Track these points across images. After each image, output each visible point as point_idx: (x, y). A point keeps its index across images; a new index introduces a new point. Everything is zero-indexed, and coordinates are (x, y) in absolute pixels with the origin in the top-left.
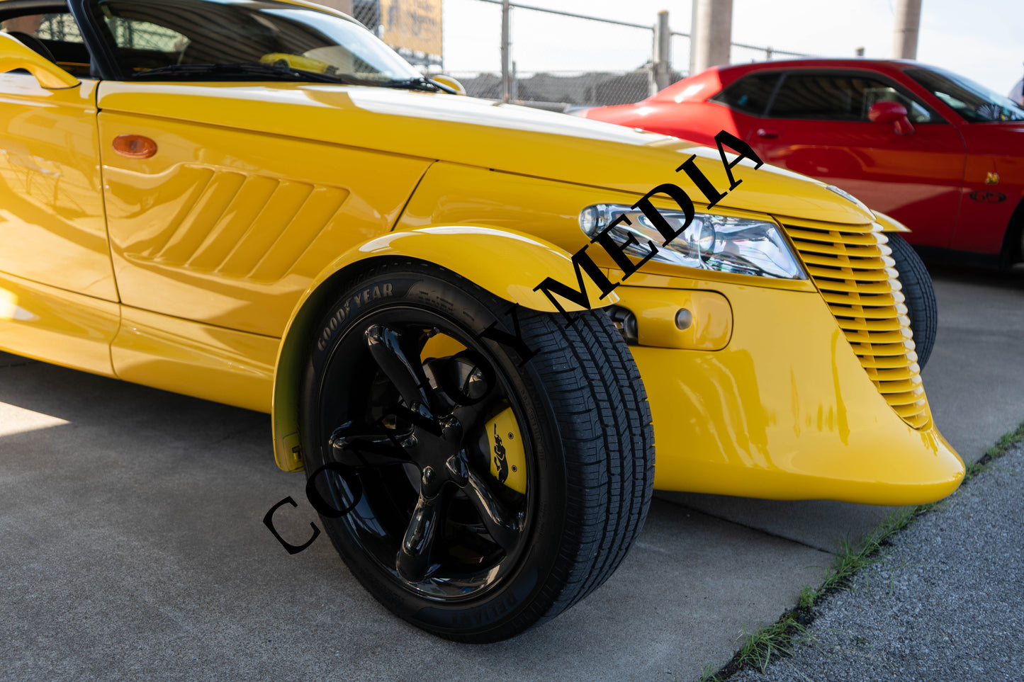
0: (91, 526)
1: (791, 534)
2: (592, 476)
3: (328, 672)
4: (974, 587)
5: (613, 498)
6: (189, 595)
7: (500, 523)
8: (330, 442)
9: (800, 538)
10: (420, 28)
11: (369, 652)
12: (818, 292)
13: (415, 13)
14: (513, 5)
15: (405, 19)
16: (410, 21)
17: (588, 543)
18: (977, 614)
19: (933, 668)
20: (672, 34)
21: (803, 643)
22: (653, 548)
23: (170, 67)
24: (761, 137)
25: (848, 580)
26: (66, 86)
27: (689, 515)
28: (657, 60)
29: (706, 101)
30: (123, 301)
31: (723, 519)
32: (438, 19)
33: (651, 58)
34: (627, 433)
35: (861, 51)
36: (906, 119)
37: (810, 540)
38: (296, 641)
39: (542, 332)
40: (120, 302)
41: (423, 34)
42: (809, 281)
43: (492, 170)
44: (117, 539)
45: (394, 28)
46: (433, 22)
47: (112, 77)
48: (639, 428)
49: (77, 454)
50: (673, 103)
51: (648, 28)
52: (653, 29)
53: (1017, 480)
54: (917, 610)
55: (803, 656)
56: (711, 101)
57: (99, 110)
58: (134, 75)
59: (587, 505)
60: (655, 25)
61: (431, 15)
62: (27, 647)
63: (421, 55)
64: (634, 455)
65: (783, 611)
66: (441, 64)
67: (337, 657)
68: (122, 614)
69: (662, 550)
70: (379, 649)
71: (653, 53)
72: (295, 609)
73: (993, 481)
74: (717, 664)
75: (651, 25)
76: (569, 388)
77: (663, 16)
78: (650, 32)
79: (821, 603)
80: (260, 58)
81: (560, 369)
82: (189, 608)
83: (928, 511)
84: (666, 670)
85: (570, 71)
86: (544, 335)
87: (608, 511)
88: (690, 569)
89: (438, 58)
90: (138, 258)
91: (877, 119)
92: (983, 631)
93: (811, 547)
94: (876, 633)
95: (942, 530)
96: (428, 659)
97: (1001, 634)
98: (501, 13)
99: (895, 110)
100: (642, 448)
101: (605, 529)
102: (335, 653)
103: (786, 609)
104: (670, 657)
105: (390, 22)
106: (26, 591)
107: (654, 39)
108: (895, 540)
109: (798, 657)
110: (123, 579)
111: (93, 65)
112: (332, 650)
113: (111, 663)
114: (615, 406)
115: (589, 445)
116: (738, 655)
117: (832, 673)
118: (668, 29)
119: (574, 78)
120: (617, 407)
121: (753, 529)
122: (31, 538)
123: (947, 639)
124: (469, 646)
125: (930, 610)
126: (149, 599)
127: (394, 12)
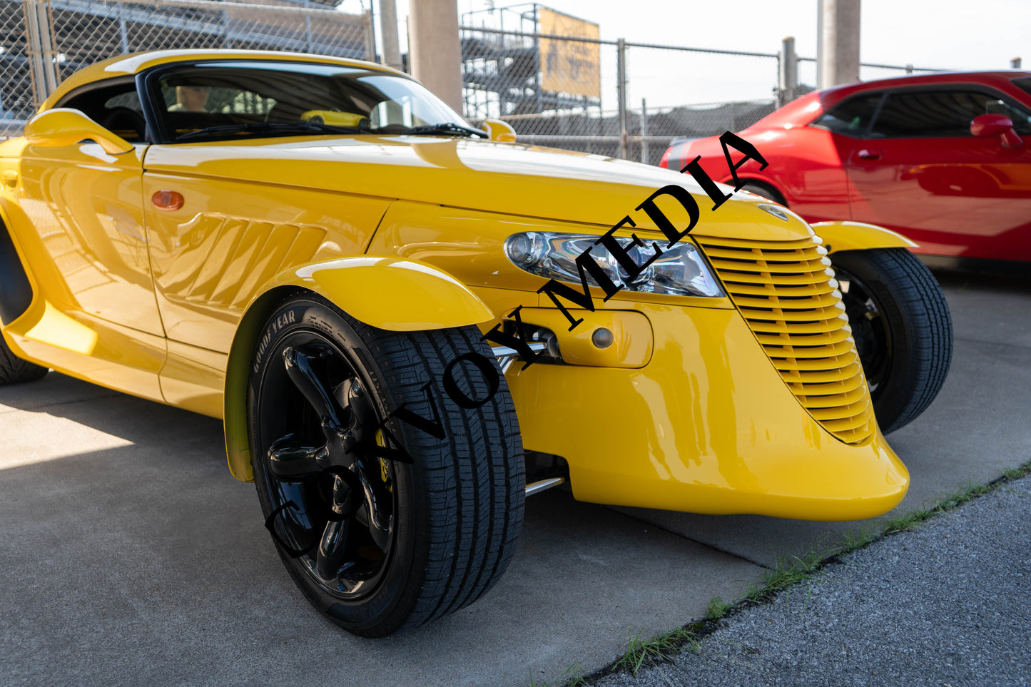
0: (109, 531)
1: (739, 551)
2: (437, 481)
3: (239, 657)
4: (906, 605)
5: (464, 502)
6: (158, 590)
7: (379, 527)
8: (269, 453)
9: (746, 554)
10: (577, 73)
11: (283, 643)
12: (736, 308)
13: (573, 58)
14: (629, 45)
15: (562, 63)
16: (569, 66)
17: (438, 543)
18: (891, 631)
19: (812, 679)
20: (800, 60)
21: (693, 652)
22: (594, 560)
23: (207, 129)
24: (863, 158)
25: (775, 595)
26: (122, 151)
27: (646, 531)
28: (783, 87)
29: (806, 126)
30: (169, 336)
31: (681, 536)
32: (595, 61)
33: (777, 86)
34: (482, 442)
35: (1017, 62)
36: (1013, 131)
37: (753, 557)
38: (227, 630)
39: (395, 350)
40: (166, 337)
41: (581, 78)
42: (727, 297)
43: (442, 205)
44: (124, 542)
45: (552, 73)
46: (590, 65)
47: (160, 141)
48: (499, 439)
49: (127, 470)
50: (782, 129)
51: (773, 56)
52: (778, 57)
53: (1023, 502)
54: (831, 625)
55: (686, 663)
56: (811, 125)
57: (145, 171)
58: (177, 138)
59: (433, 507)
60: (779, 53)
61: (589, 59)
62: (9, 627)
63: (580, 97)
64: (490, 463)
65: (689, 621)
66: (599, 105)
67: (253, 645)
68: (96, 602)
69: (601, 562)
70: (293, 640)
71: (779, 81)
72: (239, 604)
73: (996, 502)
74: (592, 666)
75: (775, 53)
76: (415, 399)
77: (789, 43)
78: (775, 60)
79: (733, 615)
80: (300, 116)
81: (407, 383)
82: (152, 600)
83: (901, 531)
84: (541, 669)
85: (707, 104)
86: (397, 352)
87: (459, 514)
88: (618, 580)
89: (595, 99)
90: (174, 298)
91: (982, 132)
92: (888, 647)
93: (753, 563)
94: (773, 645)
95: (905, 549)
96: (330, 650)
97: (906, 650)
98: (617, 53)
99: (1000, 123)
100: (502, 456)
101: (458, 531)
102: (253, 642)
103: (692, 620)
104: (552, 658)
105: (549, 69)
106: (32, 582)
107: (779, 66)
108: (845, 558)
109: (681, 663)
110: (112, 575)
111: (148, 131)
112: (252, 639)
113: (68, 642)
114: (468, 417)
115: (432, 452)
116: (619, 658)
117: (706, 679)
118: (795, 55)
119: (712, 110)
120: (470, 418)
121: (704, 545)
122: (56, 539)
123: (844, 653)
124: (372, 641)
125: (843, 625)
126: (124, 592)
127: (553, 58)
